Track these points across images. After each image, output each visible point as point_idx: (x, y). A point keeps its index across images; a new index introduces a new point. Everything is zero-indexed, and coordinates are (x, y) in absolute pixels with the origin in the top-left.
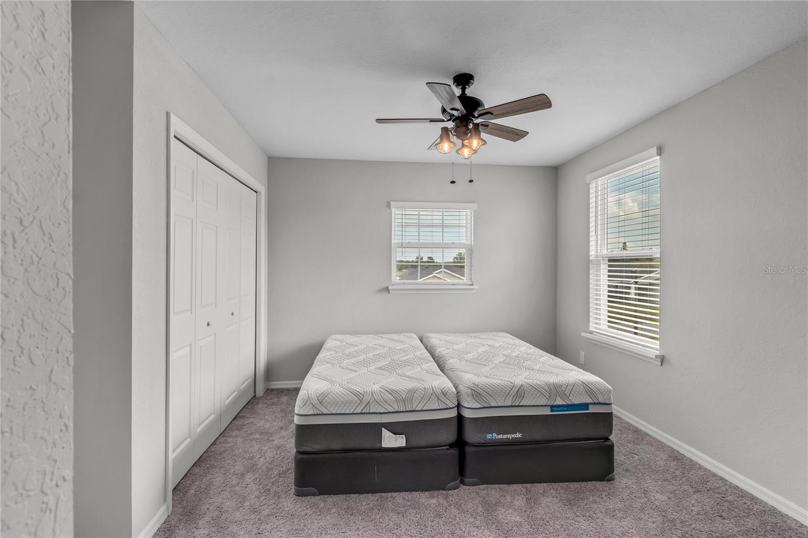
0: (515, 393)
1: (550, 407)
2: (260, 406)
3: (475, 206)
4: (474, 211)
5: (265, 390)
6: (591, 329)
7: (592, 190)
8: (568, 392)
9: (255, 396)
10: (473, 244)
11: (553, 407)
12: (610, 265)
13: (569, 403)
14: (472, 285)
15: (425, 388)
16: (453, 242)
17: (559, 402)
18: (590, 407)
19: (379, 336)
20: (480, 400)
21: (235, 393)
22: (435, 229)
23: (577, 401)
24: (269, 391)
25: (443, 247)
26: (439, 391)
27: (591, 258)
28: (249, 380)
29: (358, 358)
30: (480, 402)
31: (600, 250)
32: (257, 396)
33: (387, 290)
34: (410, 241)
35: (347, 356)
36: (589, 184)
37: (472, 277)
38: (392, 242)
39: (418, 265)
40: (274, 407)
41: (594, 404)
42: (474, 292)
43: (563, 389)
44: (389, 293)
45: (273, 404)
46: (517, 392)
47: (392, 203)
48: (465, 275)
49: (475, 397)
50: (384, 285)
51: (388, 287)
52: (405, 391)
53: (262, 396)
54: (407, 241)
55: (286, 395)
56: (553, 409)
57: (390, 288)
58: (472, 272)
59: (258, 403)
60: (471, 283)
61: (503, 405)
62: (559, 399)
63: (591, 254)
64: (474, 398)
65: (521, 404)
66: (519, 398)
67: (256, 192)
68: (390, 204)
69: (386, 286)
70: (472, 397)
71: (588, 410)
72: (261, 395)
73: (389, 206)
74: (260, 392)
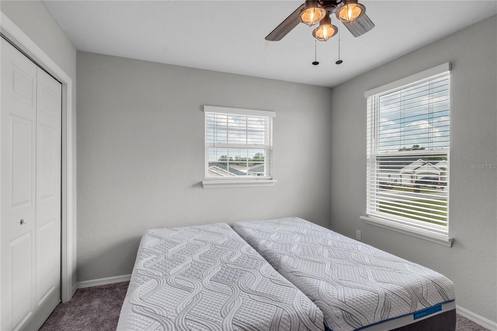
0: (382, 305)
1: (413, 315)
2: (65, 318)
3: (274, 114)
4: (274, 118)
5: (75, 292)
6: (368, 212)
7: (369, 104)
8: (425, 295)
9: (61, 302)
10: (272, 145)
11: (416, 315)
12: (381, 163)
13: (428, 307)
14: (272, 179)
15: (289, 316)
16: (255, 143)
17: (420, 307)
18: (443, 306)
19: (195, 228)
20: (352, 322)
21: (30, 314)
22: (242, 132)
23: (433, 303)
24: (79, 293)
25: (246, 147)
26: (305, 318)
27: (368, 157)
28: (53, 288)
29: (185, 264)
30: (352, 324)
31: (374, 151)
32: (63, 302)
33: (201, 184)
34: (220, 142)
35: (171, 261)
36: (366, 99)
37: (271, 172)
38: (206, 142)
39: (227, 163)
40: (83, 317)
41: (446, 302)
42: (273, 185)
43: (420, 291)
44: (203, 187)
45: (82, 313)
46: (384, 304)
47: (205, 107)
48: (264, 171)
49: (346, 318)
50: (198, 180)
51: (201, 182)
52: (266, 326)
53: (70, 301)
54: (218, 142)
55: (98, 296)
56: (416, 316)
57: (204, 183)
58: (271, 169)
59: (63, 314)
60: (270, 178)
61: (373, 323)
62: (420, 304)
63: (367, 154)
64: (345, 320)
65: (390, 317)
66: (387, 311)
67: (61, 84)
68: (203, 108)
69: (201, 181)
70: (343, 320)
71: (441, 310)
72: (68, 300)
73: (202, 109)
74: (68, 296)
